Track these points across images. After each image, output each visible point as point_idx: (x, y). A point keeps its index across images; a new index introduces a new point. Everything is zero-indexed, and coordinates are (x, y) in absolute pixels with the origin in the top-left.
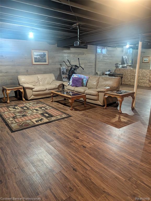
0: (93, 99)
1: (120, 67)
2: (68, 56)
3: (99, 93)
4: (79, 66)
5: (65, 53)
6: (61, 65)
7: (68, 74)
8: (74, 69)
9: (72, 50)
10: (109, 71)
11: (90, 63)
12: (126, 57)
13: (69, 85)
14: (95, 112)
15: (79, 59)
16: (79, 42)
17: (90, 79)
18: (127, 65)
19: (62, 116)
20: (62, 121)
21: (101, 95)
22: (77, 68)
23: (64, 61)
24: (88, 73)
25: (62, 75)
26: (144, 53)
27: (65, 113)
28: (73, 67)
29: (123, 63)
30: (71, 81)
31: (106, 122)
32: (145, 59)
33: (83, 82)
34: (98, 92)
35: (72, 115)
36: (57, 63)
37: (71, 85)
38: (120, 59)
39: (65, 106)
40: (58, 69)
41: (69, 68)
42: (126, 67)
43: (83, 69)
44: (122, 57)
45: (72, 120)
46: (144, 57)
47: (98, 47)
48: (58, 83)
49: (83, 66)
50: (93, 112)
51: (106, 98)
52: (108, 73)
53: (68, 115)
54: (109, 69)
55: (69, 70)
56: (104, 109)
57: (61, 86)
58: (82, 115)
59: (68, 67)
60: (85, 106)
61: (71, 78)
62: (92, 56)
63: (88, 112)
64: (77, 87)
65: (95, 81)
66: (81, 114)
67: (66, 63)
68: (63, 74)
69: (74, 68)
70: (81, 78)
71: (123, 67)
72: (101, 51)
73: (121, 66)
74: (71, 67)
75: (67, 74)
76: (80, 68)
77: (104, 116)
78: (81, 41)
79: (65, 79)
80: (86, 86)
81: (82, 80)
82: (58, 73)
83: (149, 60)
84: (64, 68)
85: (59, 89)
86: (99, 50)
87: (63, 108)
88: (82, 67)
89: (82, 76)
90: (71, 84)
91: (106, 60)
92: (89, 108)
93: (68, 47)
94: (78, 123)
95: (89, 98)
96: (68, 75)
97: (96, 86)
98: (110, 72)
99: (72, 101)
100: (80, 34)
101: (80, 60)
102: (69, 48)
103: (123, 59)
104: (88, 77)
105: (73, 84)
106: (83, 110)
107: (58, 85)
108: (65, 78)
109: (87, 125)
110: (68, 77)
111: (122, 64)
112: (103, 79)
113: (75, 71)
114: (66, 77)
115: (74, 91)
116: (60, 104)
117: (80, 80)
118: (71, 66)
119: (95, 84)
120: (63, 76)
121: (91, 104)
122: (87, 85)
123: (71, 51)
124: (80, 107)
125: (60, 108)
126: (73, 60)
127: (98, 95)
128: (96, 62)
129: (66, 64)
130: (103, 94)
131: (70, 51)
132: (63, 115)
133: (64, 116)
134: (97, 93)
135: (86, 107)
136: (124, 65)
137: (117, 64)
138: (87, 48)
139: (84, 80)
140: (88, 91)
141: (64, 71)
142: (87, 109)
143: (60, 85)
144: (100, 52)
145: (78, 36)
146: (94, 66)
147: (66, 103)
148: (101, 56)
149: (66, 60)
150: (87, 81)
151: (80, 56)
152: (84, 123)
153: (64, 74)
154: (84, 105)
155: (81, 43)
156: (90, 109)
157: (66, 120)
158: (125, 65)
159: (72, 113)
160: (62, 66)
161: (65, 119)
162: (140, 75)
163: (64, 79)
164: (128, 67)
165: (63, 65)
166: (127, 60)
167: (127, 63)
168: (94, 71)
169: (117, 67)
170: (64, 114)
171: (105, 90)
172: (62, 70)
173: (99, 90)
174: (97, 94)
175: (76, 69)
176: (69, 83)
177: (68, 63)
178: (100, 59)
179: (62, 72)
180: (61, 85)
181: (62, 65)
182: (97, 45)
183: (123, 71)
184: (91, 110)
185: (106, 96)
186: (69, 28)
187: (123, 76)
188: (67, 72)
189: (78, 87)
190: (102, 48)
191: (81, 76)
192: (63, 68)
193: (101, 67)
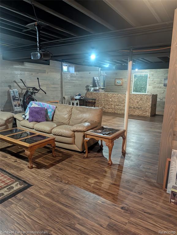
0: (66, 142)
1: (91, 91)
2: (21, 74)
3: (76, 133)
4: (38, 88)
5: (16, 69)
6: (10, 87)
7: (22, 99)
8: (32, 93)
9: (28, 65)
10: (79, 95)
11: (54, 84)
12: (97, 78)
13: (24, 119)
14: (72, 167)
15: (38, 78)
16: (39, 54)
17: (58, 110)
18: (99, 88)
19: (13, 188)
20: (13, 203)
21: (79, 136)
22: (36, 91)
23: (15, 82)
24: (52, 98)
25: (12, 102)
26: (117, 74)
27: (18, 179)
28: (30, 89)
29: (94, 85)
30: (27, 113)
31: (95, 190)
32: (118, 81)
33: (47, 113)
34: (74, 131)
35: (32, 181)
36: (3, 84)
37: (28, 120)
38: (91, 81)
39: (18, 159)
40: (4, 92)
41: (24, 91)
42: (98, 90)
43: (46, 93)
44: (93, 77)
45: (32, 195)
46: (116, 79)
47: (64, 64)
48: (6, 116)
49: (44, 88)
50: (68, 168)
51: (87, 142)
52: (78, 97)
53: (25, 182)
54: (79, 93)
55: (24, 94)
56: (84, 158)
57: (10, 120)
58: (51, 177)
59: (22, 89)
60: (53, 156)
61: (28, 107)
62: (57, 76)
63: (61, 169)
64: (37, 122)
65: (65, 113)
66: (49, 177)
67: (18, 84)
68: (14, 99)
69: (32, 91)
70: (44, 108)
71: (95, 90)
72: (68, 69)
73: (92, 89)
74: (26, 90)
75: (20, 99)
76: (41, 92)
77: (88, 174)
78: (43, 52)
79: (18, 107)
80: (52, 120)
81: (46, 111)
82: (6, 98)
83: (123, 83)
84: (15, 91)
85: (7, 128)
86: (65, 68)
87: (15, 164)
88: (43, 90)
89: (46, 105)
90: (27, 117)
91: (75, 81)
92: (60, 158)
93: (21, 61)
94: (45, 203)
95: (59, 140)
96: (22, 101)
97: (68, 120)
98: (80, 97)
99: (30, 152)
100: (41, 43)
101: (39, 81)
102: (23, 63)
103: (94, 80)
104: (55, 106)
105: (31, 119)
106: (52, 165)
107: (5, 119)
108: (17, 105)
109: (63, 204)
110: (22, 104)
111: (93, 87)
112: (79, 110)
113: (33, 96)
114: (19, 104)
115: (33, 129)
116: (9, 156)
117: (43, 112)
118: (26, 88)
119: (66, 116)
120: (14, 103)
121: (62, 150)
122: (54, 119)
123: (26, 68)
124: (46, 158)
125: (8, 165)
126: (30, 80)
127: (74, 137)
128: (62, 83)
129: (18, 86)
130: (81, 134)
131: (24, 67)
132: (14, 185)
133: (16, 186)
134: (72, 133)
135: (56, 157)
136: (95, 88)
137: (87, 86)
138: (49, 65)
139: (49, 110)
140: (57, 130)
141: (15, 95)
142: (59, 162)
143: (8, 119)
144: (67, 71)
145: (38, 44)
146: (60, 89)
147: (20, 152)
148: (69, 76)
149: (18, 80)
150: (53, 112)
151: (40, 75)
152: (58, 202)
153: (16, 100)
154: (51, 152)
155: (43, 55)
156: (63, 161)
157: (20, 200)
158: (97, 88)
159: (31, 175)
160: (12, 88)
161: (19, 196)
162: (116, 100)
163: (15, 108)
164: (101, 90)
165: (14, 86)
166: (99, 81)
167: (99, 86)
168: (60, 95)
169: (88, 90)
170: (16, 181)
171: (85, 128)
172: (12, 95)
173: (75, 128)
174: (72, 135)
175: (35, 93)
176: (24, 116)
177: (21, 85)
178: (67, 80)
179: (13, 96)
180: (10, 118)
181: (12, 86)
182: (63, 61)
183: (95, 95)
184: (65, 164)
185: (86, 138)
186: (21, 30)
187: (96, 101)
188: (20, 98)
189: (39, 122)
190: (69, 66)
191: (44, 105)
192: (13, 91)
193: (69, 91)
